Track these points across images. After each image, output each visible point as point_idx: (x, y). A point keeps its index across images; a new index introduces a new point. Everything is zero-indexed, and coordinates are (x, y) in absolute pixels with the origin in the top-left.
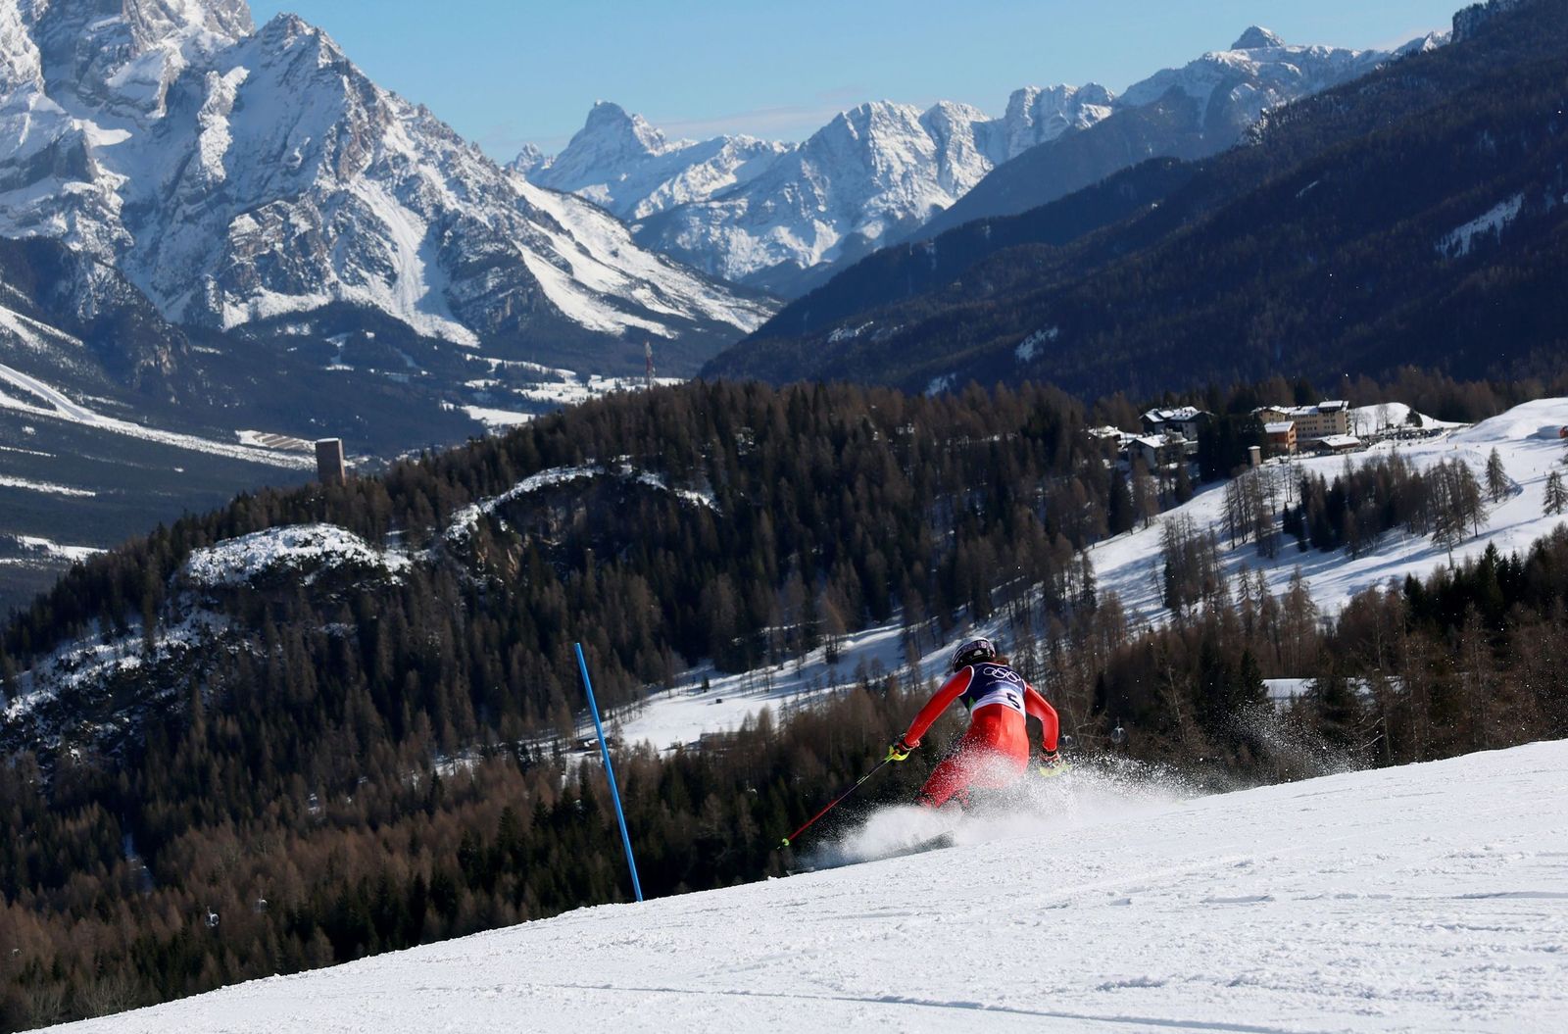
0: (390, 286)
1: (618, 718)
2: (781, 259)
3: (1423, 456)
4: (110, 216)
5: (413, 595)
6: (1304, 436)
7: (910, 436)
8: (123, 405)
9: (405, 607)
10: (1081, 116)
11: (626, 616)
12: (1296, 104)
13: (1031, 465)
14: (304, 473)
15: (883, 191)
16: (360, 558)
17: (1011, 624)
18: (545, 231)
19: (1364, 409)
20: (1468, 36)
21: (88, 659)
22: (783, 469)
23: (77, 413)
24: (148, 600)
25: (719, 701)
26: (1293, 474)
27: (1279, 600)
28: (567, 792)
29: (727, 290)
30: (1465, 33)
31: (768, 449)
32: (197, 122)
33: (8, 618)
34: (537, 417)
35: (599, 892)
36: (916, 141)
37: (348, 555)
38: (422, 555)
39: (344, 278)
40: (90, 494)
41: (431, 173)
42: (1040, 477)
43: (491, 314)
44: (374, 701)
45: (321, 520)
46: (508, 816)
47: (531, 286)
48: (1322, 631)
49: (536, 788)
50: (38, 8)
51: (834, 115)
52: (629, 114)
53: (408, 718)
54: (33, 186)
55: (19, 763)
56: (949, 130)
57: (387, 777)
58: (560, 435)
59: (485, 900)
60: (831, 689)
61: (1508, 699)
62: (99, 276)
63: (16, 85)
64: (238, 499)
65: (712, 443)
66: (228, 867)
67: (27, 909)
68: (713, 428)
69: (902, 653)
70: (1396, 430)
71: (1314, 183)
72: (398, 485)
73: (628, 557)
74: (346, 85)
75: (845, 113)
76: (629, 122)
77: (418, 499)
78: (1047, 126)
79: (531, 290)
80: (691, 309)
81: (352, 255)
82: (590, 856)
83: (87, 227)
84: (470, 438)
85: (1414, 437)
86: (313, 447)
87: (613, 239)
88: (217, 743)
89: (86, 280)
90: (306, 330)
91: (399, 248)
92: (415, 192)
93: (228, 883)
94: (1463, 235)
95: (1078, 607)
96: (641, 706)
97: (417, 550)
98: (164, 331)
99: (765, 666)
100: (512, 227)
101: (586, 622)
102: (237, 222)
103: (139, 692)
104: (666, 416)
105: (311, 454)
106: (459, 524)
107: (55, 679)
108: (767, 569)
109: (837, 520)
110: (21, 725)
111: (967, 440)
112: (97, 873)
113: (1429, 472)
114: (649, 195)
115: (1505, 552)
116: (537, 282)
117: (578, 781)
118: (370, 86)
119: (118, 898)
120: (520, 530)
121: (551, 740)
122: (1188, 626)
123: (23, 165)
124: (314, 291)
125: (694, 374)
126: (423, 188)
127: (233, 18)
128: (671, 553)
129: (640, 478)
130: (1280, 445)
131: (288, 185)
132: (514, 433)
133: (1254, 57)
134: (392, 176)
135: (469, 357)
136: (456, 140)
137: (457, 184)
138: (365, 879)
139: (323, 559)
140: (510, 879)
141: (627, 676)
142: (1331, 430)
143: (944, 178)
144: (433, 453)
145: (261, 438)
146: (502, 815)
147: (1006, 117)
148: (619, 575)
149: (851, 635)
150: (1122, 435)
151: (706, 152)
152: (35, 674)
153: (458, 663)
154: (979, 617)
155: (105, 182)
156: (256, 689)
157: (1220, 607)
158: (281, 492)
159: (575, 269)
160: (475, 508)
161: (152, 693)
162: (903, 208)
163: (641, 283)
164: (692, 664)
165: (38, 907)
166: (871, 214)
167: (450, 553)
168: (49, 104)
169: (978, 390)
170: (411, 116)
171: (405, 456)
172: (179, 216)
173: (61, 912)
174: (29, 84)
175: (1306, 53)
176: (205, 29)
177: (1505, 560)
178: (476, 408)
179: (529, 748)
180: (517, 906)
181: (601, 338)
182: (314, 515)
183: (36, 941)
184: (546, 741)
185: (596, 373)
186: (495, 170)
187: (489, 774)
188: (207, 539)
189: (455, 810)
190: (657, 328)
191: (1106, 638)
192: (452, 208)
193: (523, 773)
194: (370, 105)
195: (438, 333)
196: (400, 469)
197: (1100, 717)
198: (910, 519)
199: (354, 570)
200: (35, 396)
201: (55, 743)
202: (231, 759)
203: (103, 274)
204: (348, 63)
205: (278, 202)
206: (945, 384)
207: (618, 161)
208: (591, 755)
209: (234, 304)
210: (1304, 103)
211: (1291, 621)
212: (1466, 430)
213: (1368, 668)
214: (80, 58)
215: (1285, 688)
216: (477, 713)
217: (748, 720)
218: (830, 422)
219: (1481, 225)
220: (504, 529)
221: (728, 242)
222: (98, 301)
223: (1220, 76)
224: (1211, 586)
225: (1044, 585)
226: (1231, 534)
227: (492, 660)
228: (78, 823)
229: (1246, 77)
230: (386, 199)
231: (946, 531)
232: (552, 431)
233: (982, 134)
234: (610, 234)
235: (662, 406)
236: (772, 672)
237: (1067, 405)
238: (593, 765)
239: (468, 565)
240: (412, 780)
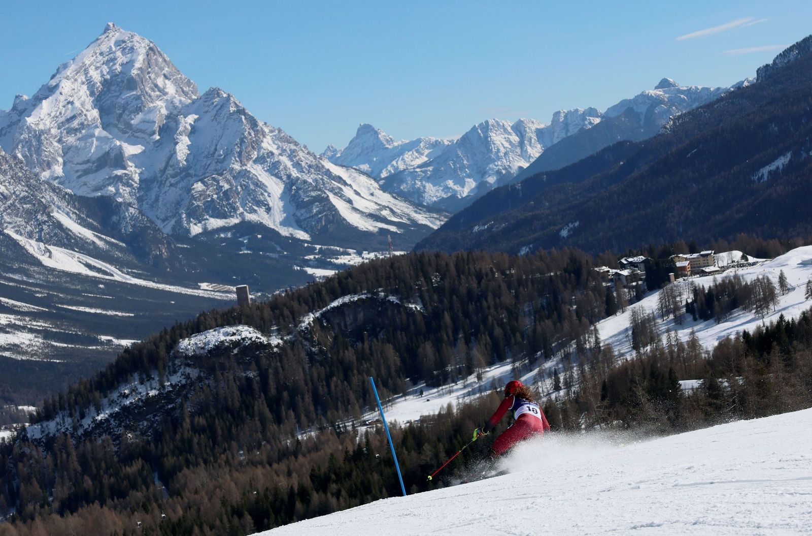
0: (268, 213)
2: (449, 194)
3: (749, 275)
4: (135, 185)
5: (284, 357)
6: (694, 267)
7: (512, 274)
8: (145, 273)
9: (281, 363)
10: (586, 123)
11: (384, 363)
12: (685, 113)
13: (569, 286)
14: (231, 301)
15: (496, 161)
16: (259, 340)
17: (562, 360)
18: (339, 185)
19: (721, 254)
20: (764, 79)
21: (134, 390)
22: (454, 291)
23: (124, 278)
24: (161, 364)
25: (428, 400)
26: (690, 285)
27: (685, 344)
28: (359, 445)
29: (425, 210)
30: (762, 78)
31: (447, 283)
32: (175, 139)
33: (95, 374)
34: (339, 272)
36: (510, 137)
37: (253, 339)
38: (288, 338)
39: (246, 210)
40: (131, 315)
41: (284, 159)
42: (573, 291)
43: (315, 225)
44: (268, 406)
45: (240, 323)
46: (332, 457)
47: (334, 211)
48: (705, 357)
49: (345, 444)
50: (97, 89)
51: (472, 126)
52: (376, 129)
53: (284, 413)
54: (98, 172)
55: (103, 441)
56: (525, 131)
57: (275, 441)
58: (350, 280)
59: (323, 496)
60: (480, 395)
61: (793, 386)
62: (131, 213)
63: (88, 125)
64: (200, 315)
65: (421, 281)
66: (203, 485)
67: (110, 509)
68: (421, 274)
69: (512, 375)
70: (736, 264)
71: (695, 150)
72: (275, 305)
73: (383, 335)
74: (244, 120)
75: (477, 125)
76: (376, 133)
77: (285, 312)
78: (571, 128)
79: (334, 213)
80: (409, 219)
81: (250, 199)
82: (371, 474)
83: (125, 191)
84: (308, 283)
85: (743, 266)
86: (235, 290)
87: (371, 188)
88: (196, 429)
89: (125, 215)
90: (229, 235)
91: (271, 195)
92: (278, 169)
93: (203, 492)
94: (764, 172)
95: (593, 351)
96: (392, 405)
97: (286, 336)
98: (163, 238)
99: (449, 384)
100: (324, 184)
101: (365, 366)
102: (195, 186)
103: (158, 406)
104: (399, 269)
105: (234, 292)
106: (304, 322)
107: (119, 402)
108: (448, 337)
109: (480, 315)
110: (103, 423)
111: (538, 275)
112: (141, 490)
113: (752, 282)
114: (387, 167)
115: (788, 318)
116: (337, 209)
117: (364, 440)
118: (255, 120)
119: (153, 501)
120: (333, 325)
121: (351, 421)
122: (643, 358)
123: (94, 163)
124: (232, 217)
125: (411, 249)
126: (281, 167)
127: (189, 90)
128: (403, 333)
129: (388, 298)
130: (683, 272)
131: (219, 166)
132: (328, 280)
133: (665, 92)
134: (267, 162)
135: (306, 245)
136: (296, 144)
137: (297, 165)
138: (267, 489)
139: (242, 341)
140: (334, 487)
141: (385, 390)
142: (706, 264)
143: (524, 153)
144: (291, 290)
145: (210, 286)
146: (330, 457)
147: (552, 124)
148: (380, 344)
149: (489, 369)
150: (611, 271)
151: (413, 146)
152: (109, 400)
153: (306, 388)
154: (547, 357)
155: (133, 169)
156: (212, 403)
157: (658, 349)
158: (220, 311)
159: (354, 202)
160: (312, 315)
161: (164, 406)
162: (505, 169)
163: (385, 207)
164: (415, 382)
165: (115, 508)
166: (490, 172)
167: (301, 336)
168: (105, 133)
169: (544, 252)
170: (275, 134)
171: (278, 292)
172: (168, 184)
173: (126, 509)
174: (94, 125)
175: (689, 90)
176: (176, 96)
177: (788, 322)
178: (310, 268)
179: (341, 426)
180: (338, 499)
181: (367, 234)
182: (236, 321)
183: (115, 524)
184: (348, 422)
185: (365, 251)
186: (315, 157)
187: (323, 438)
188: (187, 334)
189: (308, 455)
190: (393, 229)
191: (606, 364)
192: (295, 176)
193: (338, 437)
194: (255, 129)
195: (291, 234)
196: (276, 298)
197: (605, 401)
198: (513, 314)
199: (256, 346)
200: (104, 270)
201: (121, 430)
202: (202, 436)
203: (133, 212)
204: (244, 110)
205: (214, 176)
206: (527, 250)
207: (372, 151)
208: (370, 428)
209: (195, 224)
210: (689, 113)
211: (691, 353)
212: (768, 262)
213: (728, 374)
214: (118, 112)
215: (689, 385)
216: (316, 410)
217: (442, 408)
218: (475, 269)
219: (773, 167)
220: (325, 325)
221: (424, 187)
222: (131, 225)
223: (651, 102)
224: (653, 338)
225: (577, 341)
226: (662, 315)
227: (322, 386)
228: (133, 469)
229: (662, 102)
230: (265, 173)
232: (346, 278)
233: (540, 133)
234: (369, 185)
235: (397, 265)
236: (452, 387)
237: (584, 257)
238: (371, 432)
239: (309, 341)
240: (287, 442)
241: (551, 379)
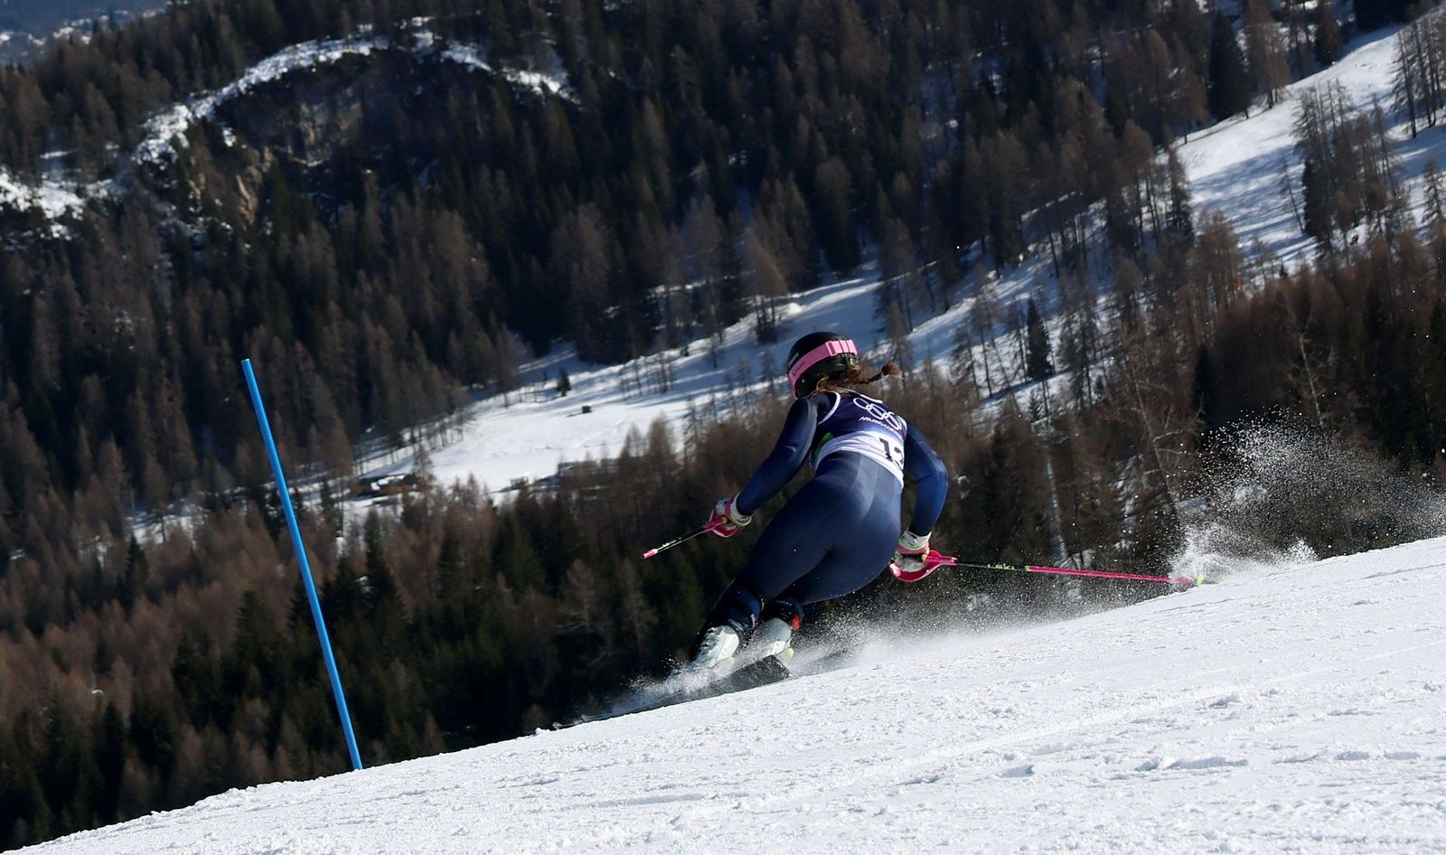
1: (424, 442)
5: (86, 256)
9: (75, 275)
11: (431, 278)
13: (1081, 11)
17: (1055, 271)
25: (586, 410)
28: (344, 564)
35: (400, 723)
38: (101, 189)
42: (1094, 31)
44: (30, 428)
46: (251, 607)
53: (87, 454)
57: (56, 548)
59: (218, 741)
60: (766, 384)
69: (881, 321)
72: (56, 77)
73: (431, 181)
77: (89, 99)
82: (386, 668)
95: (1164, 240)
96: (460, 421)
97: (92, 182)
99: (658, 351)
101: (368, 288)
106: (156, 135)
108: (657, 194)
109: (768, 111)
117: (362, 546)
120: (256, 143)
121: (317, 480)
122: (1343, 265)
128: (501, 173)
129: (447, 54)
140: (257, 709)
141: (436, 373)
144: (112, 24)
146: (242, 604)
148: (419, 211)
149: (796, 296)
153: (163, 362)
154: (1004, 261)
157: (1397, 235)
160: (183, 111)
164: (541, 351)
167: (145, 184)
171: (68, 30)
179: (283, 494)
180: (271, 752)
184: (307, 483)
187: (219, 540)
189: (166, 600)
191: (1211, 289)
193: (275, 535)
196: (60, 52)
208: (383, 503)
216: (197, 440)
217: (632, 438)
220: (229, 143)
224: (1379, 199)
225: (1108, 207)
226: (1409, 112)
227: (219, 355)
231: (944, 121)
236: (671, 359)
238: (387, 519)
239: (174, 202)
240: (96, 553)
241: (1018, 336)
